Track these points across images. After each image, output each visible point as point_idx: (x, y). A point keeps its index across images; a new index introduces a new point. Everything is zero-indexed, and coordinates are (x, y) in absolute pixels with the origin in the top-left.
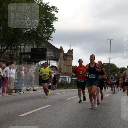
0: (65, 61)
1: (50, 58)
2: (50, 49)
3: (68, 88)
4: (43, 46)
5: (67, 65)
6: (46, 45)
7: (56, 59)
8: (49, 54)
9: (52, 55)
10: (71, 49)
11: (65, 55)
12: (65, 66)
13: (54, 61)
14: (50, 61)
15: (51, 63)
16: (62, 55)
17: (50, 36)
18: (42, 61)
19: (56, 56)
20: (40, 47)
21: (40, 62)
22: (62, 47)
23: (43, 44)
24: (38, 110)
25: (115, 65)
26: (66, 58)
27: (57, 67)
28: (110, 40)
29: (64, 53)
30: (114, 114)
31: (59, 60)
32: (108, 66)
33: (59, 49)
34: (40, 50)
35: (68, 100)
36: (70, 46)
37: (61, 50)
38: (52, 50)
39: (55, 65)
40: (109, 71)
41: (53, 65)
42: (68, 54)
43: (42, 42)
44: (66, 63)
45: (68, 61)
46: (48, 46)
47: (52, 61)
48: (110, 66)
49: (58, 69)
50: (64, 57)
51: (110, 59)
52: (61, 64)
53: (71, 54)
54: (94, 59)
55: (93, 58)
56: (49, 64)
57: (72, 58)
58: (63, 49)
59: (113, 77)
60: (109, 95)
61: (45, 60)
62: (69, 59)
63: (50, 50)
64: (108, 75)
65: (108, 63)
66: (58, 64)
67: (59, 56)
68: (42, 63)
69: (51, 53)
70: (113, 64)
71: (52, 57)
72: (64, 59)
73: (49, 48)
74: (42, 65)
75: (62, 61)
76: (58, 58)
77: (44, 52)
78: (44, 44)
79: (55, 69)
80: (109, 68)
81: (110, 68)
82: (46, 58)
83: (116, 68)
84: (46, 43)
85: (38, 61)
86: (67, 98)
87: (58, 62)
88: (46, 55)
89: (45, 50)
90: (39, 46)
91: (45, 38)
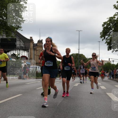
0: (35, 51)
1: (20, 48)
2: (20, 39)
3: (39, 78)
4: (12, 36)
5: (37, 56)
6: (16, 35)
7: (26, 50)
8: (19, 44)
9: (22, 45)
10: (41, 40)
11: (35, 45)
12: (35, 56)
13: (24, 51)
14: (20, 51)
15: (21, 53)
16: (32, 45)
17: (20, 26)
18: (12, 52)
19: (26, 46)
20: (10, 38)
21: (10, 52)
22: (32, 37)
23: (12, 34)
24: (9, 100)
25: (84, 56)
26: (37, 48)
27: (27, 57)
28: (79, 31)
29: (34, 43)
30: (83, 103)
31: (29, 50)
32: (77, 56)
33: (29, 39)
34: (10, 40)
35: (39, 89)
36: (40, 36)
37: (31, 40)
38: (22, 40)
39: (25, 55)
40: (78, 61)
41: (24, 55)
42: (38, 44)
43: (12, 32)
44: (37, 53)
45: (38, 51)
46: (18, 36)
47: (22, 51)
48: (80, 56)
49: (28, 59)
50: (35, 47)
51: (79, 49)
52: (31, 54)
53: (41, 44)
54: (50, 43)
55: (48, 42)
56: (20, 54)
57: (42, 49)
58: (33, 39)
59: (82, 67)
60: (79, 84)
61: (15, 50)
62: (39, 50)
63: (20, 41)
64: (78, 65)
65: (78, 54)
66: (28, 54)
67: (29, 46)
68: (12, 53)
69: (21, 43)
70: (82, 55)
71: (23, 47)
72: (34, 49)
73: (18, 38)
74: (12, 55)
75: (32, 51)
76: (28, 48)
77: (14, 42)
78: (14, 34)
79: (25, 59)
80: (78, 59)
81: (80, 59)
82: (16, 48)
83: (85, 58)
84: (16, 33)
85: (8, 51)
86: (38, 88)
87: (28, 52)
88: (16, 45)
89: (15, 40)
90: (9, 36)
91: (15, 28)
